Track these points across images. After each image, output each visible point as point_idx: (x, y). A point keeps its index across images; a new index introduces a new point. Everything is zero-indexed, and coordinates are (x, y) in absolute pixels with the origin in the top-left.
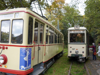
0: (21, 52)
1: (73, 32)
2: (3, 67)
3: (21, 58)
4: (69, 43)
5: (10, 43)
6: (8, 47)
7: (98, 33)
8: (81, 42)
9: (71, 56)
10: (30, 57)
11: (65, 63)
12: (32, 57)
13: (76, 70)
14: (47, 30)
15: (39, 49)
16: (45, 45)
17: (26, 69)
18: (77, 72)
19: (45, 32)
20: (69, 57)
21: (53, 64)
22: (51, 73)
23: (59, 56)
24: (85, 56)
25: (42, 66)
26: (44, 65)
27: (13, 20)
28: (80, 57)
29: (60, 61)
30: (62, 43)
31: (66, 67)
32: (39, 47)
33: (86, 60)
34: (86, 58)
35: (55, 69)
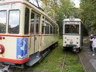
0: (18, 42)
1: (68, 23)
3: (18, 48)
4: (64, 33)
5: (7, 34)
6: (5, 37)
7: (92, 25)
8: (75, 33)
9: (65, 46)
10: (26, 47)
11: (60, 53)
12: (28, 47)
13: (70, 59)
14: (43, 21)
15: (35, 39)
16: (41, 36)
17: (22, 58)
18: (71, 61)
19: (41, 23)
20: (64, 47)
21: (48, 54)
22: (47, 62)
23: (54, 46)
24: (79, 47)
25: (38, 56)
26: (40, 54)
27: (10, 11)
28: (74, 47)
29: (55, 51)
30: (58, 34)
31: (61, 57)
32: (35, 37)
33: (80, 50)
34: (79, 48)
35: (50, 58)
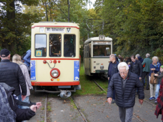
1: (96, 43)
2: (55, 80)
3: (75, 70)
4: (92, 56)
5: (62, 57)
6: (61, 60)
7: (118, 42)
9: (95, 72)
